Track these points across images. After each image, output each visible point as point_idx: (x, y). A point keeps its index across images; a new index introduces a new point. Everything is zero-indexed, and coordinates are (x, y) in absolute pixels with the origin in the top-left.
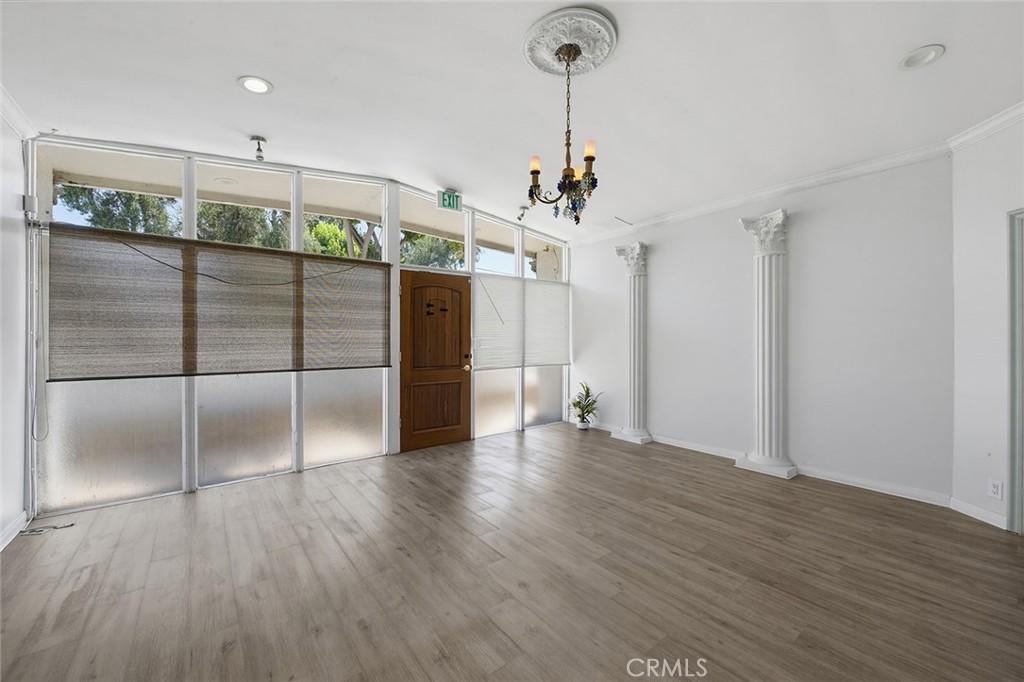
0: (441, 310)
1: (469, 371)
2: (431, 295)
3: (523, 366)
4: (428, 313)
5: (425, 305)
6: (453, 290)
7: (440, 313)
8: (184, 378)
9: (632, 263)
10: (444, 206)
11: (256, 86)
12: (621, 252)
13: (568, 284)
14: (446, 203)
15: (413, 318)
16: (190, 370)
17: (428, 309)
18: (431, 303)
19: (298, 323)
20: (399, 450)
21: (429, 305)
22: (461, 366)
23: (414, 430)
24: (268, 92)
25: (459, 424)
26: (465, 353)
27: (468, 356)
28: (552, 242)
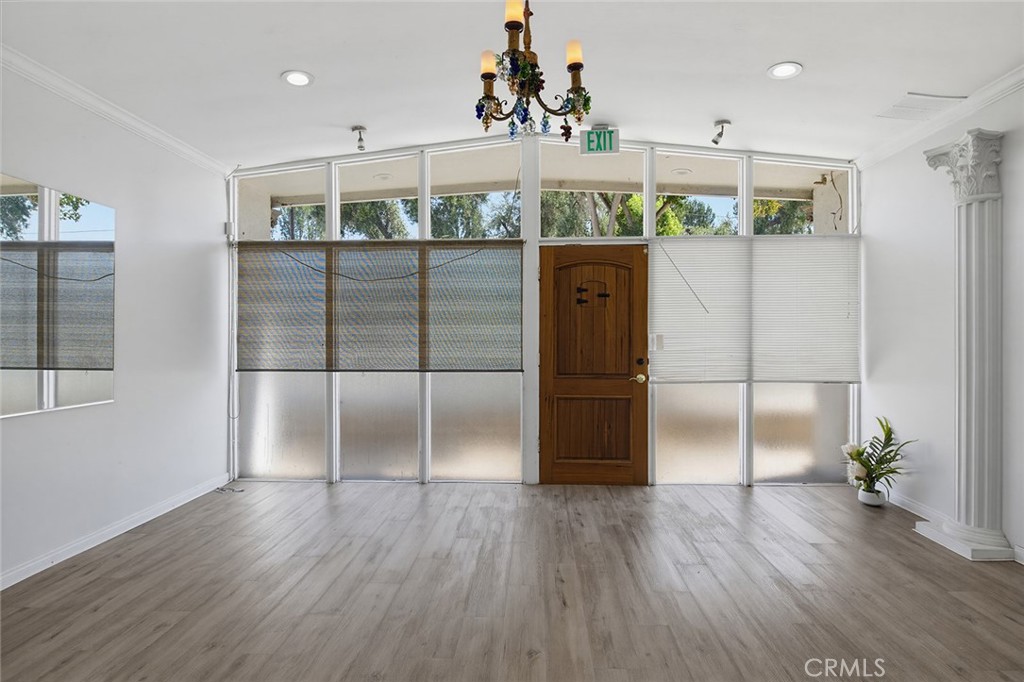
0: (599, 295)
1: (645, 384)
2: (583, 275)
3: (749, 381)
4: (580, 301)
5: (574, 290)
6: (617, 266)
7: (597, 299)
8: (325, 373)
9: (962, 176)
10: (590, 149)
11: (297, 79)
12: (936, 159)
13: (858, 237)
14: (594, 145)
15: (557, 308)
16: (331, 366)
17: (578, 296)
18: (584, 287)
19: (423, 319)
20: (538, 481)
21: (580, 290)
22: (631, 374)
23: (557, 458)
24: (311, 82)
25: (628, 458)
26: (637, 356)
27: (642, 362)
28: (826, 167)
